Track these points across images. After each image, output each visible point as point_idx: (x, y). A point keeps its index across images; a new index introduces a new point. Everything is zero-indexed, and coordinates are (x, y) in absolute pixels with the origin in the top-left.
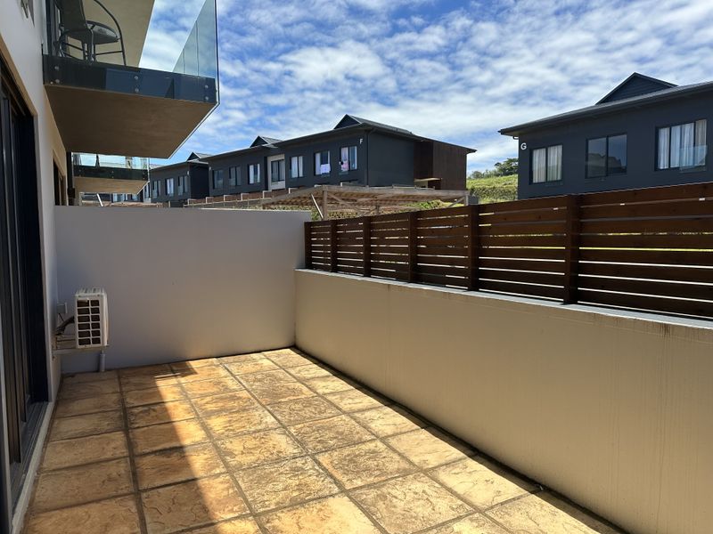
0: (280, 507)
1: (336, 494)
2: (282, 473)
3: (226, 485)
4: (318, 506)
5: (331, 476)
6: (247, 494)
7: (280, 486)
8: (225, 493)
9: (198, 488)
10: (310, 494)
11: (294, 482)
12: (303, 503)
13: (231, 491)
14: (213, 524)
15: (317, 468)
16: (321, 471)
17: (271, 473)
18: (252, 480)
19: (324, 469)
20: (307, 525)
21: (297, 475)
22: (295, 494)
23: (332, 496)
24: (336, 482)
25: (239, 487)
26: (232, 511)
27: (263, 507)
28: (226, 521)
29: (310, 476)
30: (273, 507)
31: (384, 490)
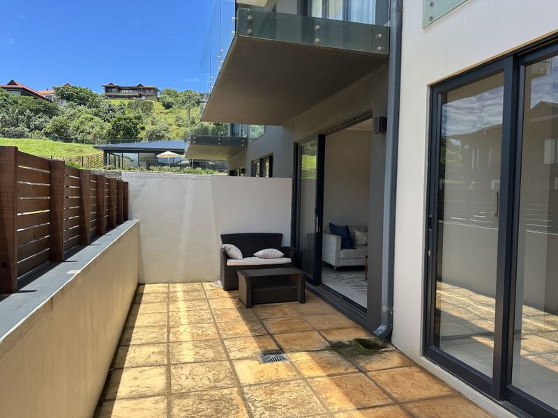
0: (287, 382)
1: (247, 386)
2: (284, 406)
3: (329, 401)
4: (262, 379)
5: (244, 400)
6: (311, 393)
7: (286, 395)
8: (328, 395)
9: (351, 401)
10: (265, 387)
11: (276, 396)
12: (272, 383)
13: (324, 395)
14: (328, 376)
15: (253, 408)
16: (250, 405)
17: (293, 408)
18: (309, 403)
19: (247, 407)
20: (272, 370)
21: (271, 403)
22: (277, 388)
23: (250, 385)
24: (242, 394)
25: (318, 398)
26: (319, 382)
27: (299, 383)
28: (322, 377)
29: (261, 401)
30: (292, 382)
31: (212, 384)
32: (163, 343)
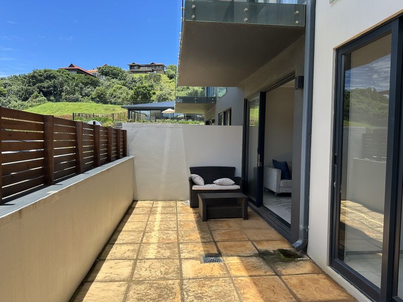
0: (217, 278)
1: (187, 279)
2: (210, 297)
3: (245, 296)
4: (199, 275)
5: (182, 289)
6: (233, 288)
7: (213, 288)
8: (245, 291)
9: (262, 297)
10: (200, 281)
11: (205, 289)
12: (206, 278)
13: (242, 291)
14: (250, 276)
15: (186, 296)
16: (185, 293)
17: (216, 299)
18: (229, 296)
19: (182, 294)
20: (209, 269)
21: (201, 293)
22: (208, 282)
23: (190, 279)
24: (181, 284)
25: (237, 293)
26: (242, 281)
27: (226, 280)
28: (244, 277)
29: (194, 291)
30: (221, 279)
31: (162, 276)
32: (137, 243)
